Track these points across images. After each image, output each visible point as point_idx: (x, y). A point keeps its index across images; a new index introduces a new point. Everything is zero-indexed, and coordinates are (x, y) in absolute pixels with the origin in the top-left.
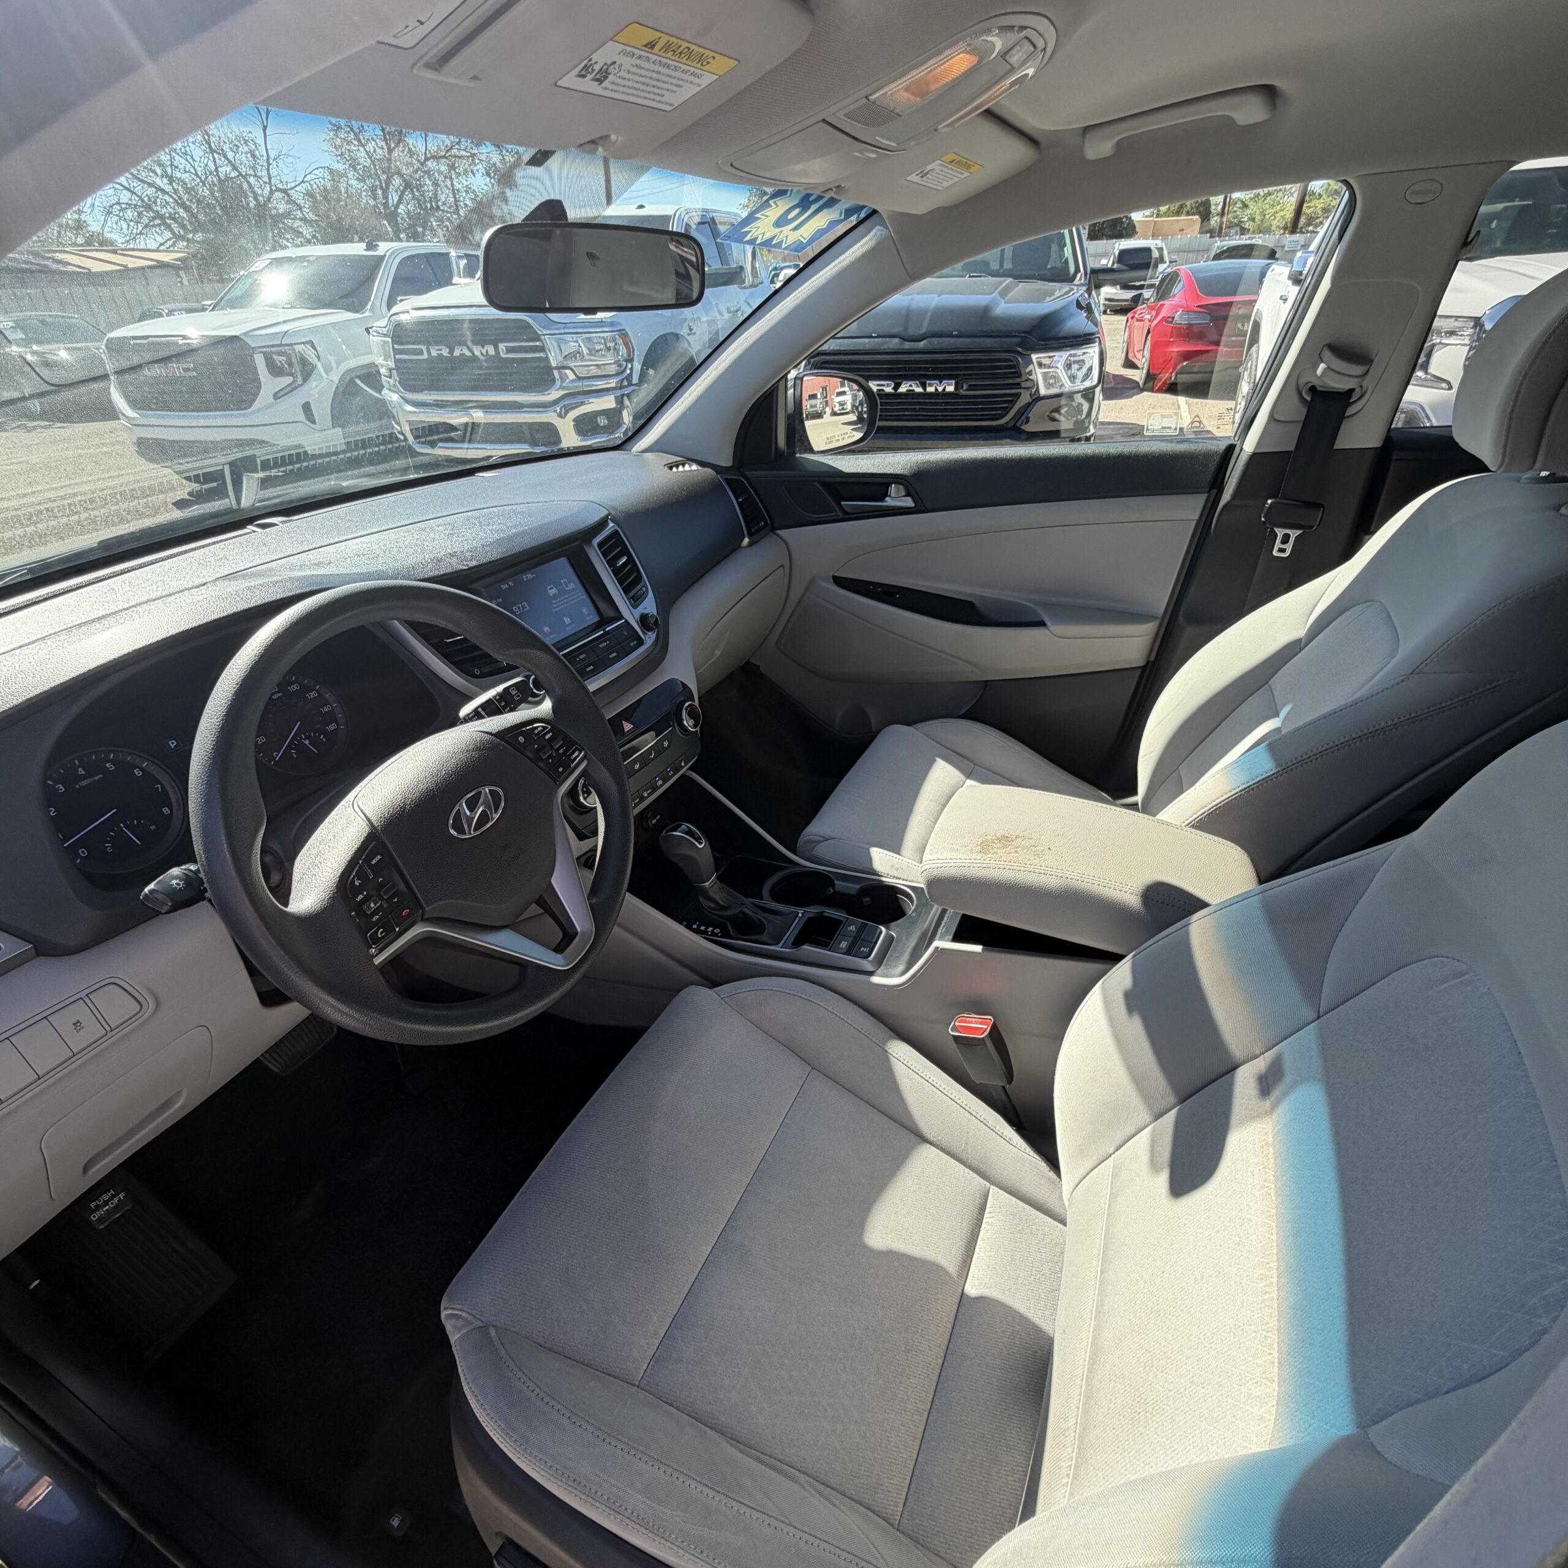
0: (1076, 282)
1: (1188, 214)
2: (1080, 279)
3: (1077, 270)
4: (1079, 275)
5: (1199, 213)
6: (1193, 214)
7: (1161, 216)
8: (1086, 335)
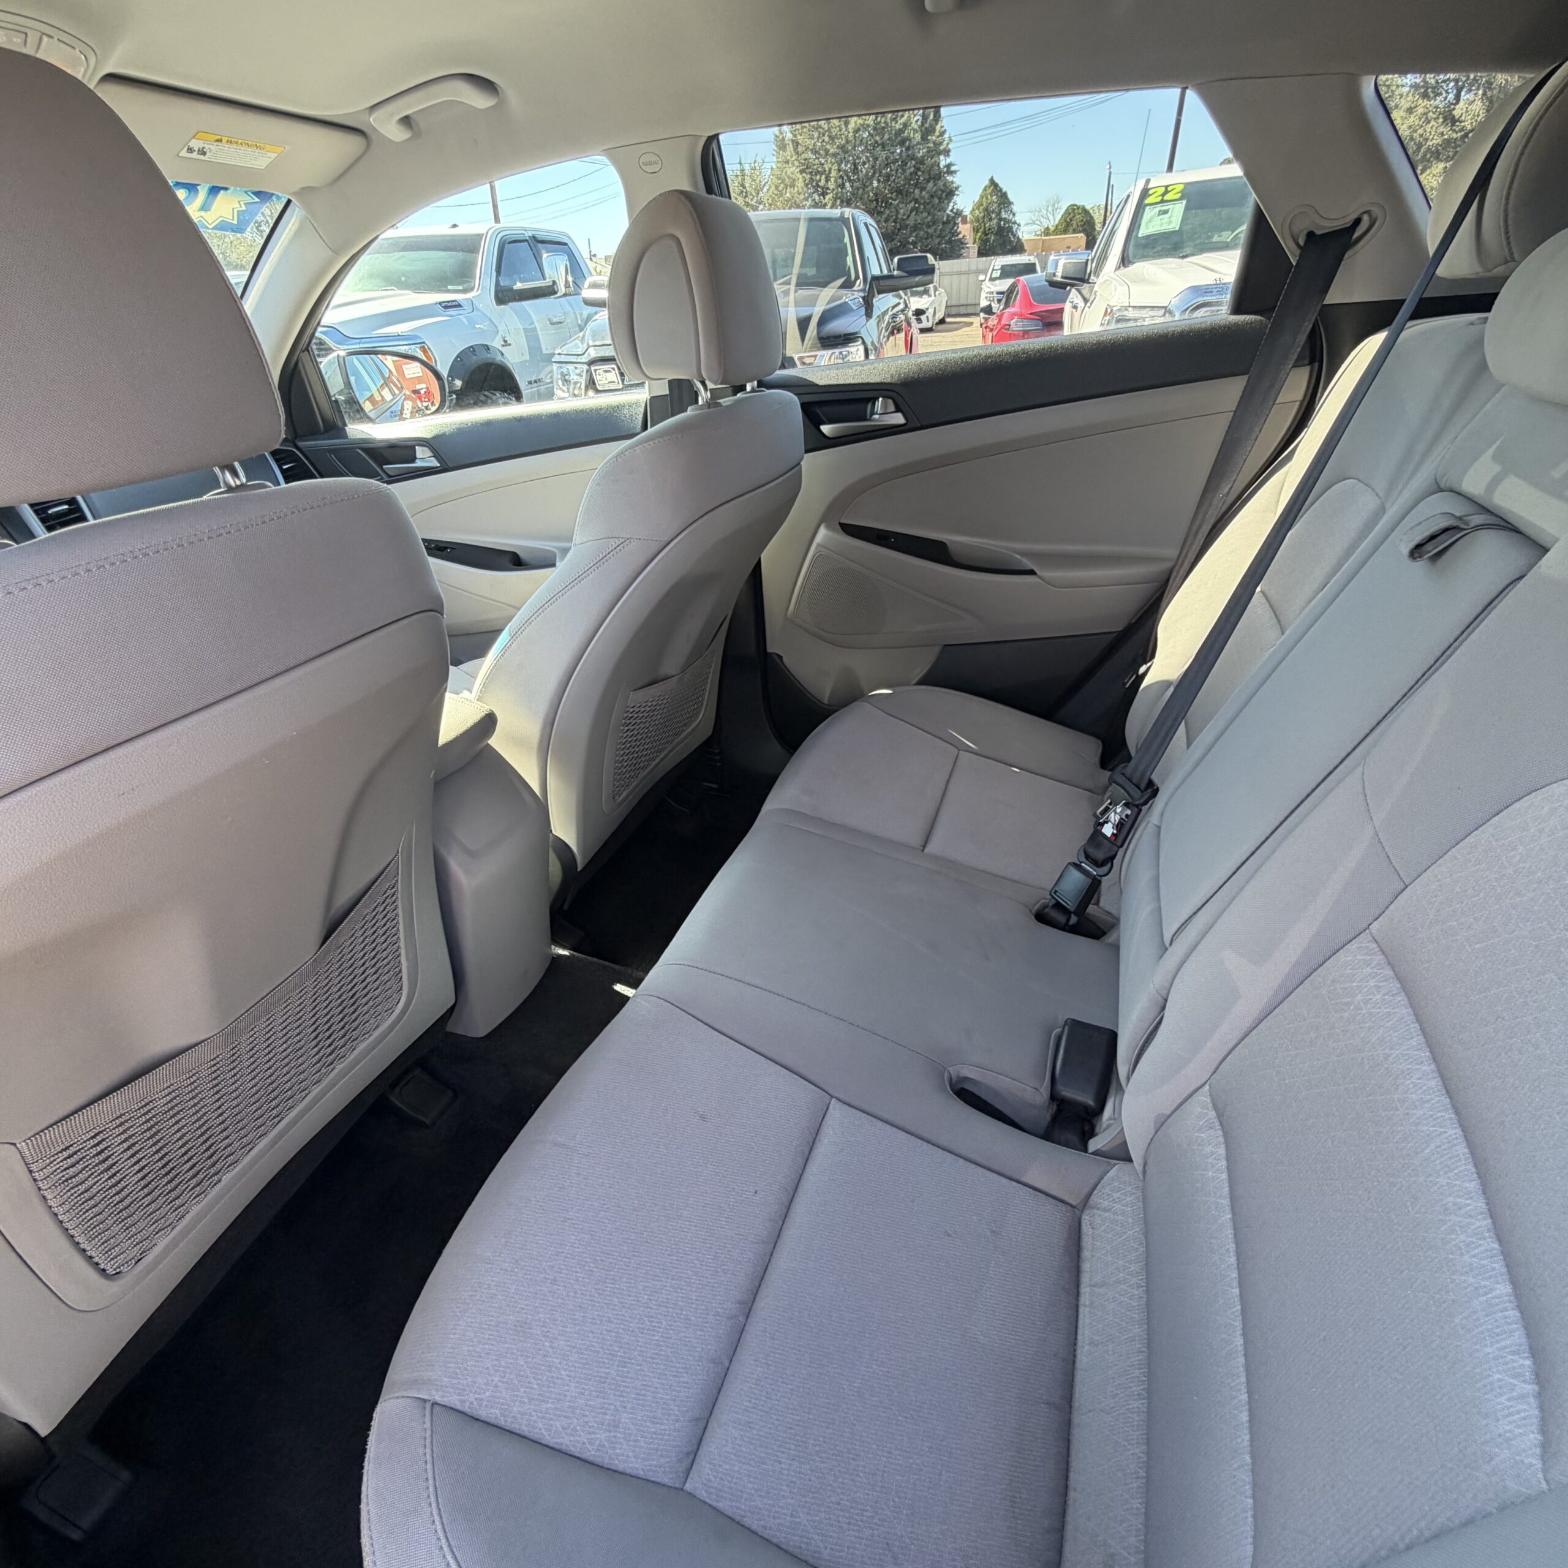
0: (855, 288)
1: (1075, 231)
2: (860, 285)
3: (857, 277)
4: (858, 282)
5: (1084, 231)
6: (1079, 232)
7: (1050, 235)
8: (845, 335)
